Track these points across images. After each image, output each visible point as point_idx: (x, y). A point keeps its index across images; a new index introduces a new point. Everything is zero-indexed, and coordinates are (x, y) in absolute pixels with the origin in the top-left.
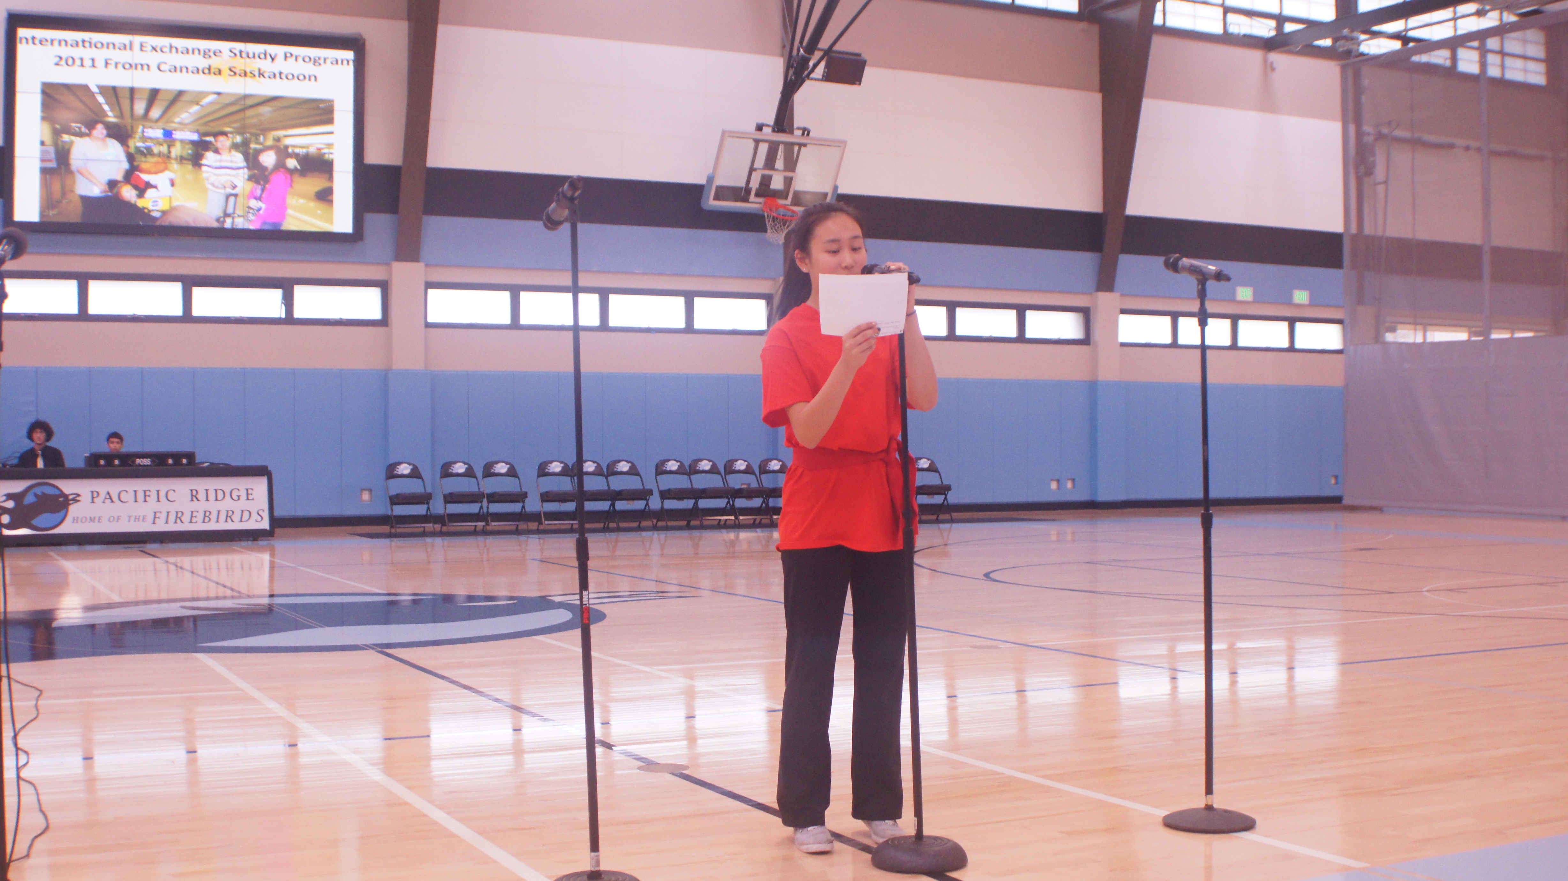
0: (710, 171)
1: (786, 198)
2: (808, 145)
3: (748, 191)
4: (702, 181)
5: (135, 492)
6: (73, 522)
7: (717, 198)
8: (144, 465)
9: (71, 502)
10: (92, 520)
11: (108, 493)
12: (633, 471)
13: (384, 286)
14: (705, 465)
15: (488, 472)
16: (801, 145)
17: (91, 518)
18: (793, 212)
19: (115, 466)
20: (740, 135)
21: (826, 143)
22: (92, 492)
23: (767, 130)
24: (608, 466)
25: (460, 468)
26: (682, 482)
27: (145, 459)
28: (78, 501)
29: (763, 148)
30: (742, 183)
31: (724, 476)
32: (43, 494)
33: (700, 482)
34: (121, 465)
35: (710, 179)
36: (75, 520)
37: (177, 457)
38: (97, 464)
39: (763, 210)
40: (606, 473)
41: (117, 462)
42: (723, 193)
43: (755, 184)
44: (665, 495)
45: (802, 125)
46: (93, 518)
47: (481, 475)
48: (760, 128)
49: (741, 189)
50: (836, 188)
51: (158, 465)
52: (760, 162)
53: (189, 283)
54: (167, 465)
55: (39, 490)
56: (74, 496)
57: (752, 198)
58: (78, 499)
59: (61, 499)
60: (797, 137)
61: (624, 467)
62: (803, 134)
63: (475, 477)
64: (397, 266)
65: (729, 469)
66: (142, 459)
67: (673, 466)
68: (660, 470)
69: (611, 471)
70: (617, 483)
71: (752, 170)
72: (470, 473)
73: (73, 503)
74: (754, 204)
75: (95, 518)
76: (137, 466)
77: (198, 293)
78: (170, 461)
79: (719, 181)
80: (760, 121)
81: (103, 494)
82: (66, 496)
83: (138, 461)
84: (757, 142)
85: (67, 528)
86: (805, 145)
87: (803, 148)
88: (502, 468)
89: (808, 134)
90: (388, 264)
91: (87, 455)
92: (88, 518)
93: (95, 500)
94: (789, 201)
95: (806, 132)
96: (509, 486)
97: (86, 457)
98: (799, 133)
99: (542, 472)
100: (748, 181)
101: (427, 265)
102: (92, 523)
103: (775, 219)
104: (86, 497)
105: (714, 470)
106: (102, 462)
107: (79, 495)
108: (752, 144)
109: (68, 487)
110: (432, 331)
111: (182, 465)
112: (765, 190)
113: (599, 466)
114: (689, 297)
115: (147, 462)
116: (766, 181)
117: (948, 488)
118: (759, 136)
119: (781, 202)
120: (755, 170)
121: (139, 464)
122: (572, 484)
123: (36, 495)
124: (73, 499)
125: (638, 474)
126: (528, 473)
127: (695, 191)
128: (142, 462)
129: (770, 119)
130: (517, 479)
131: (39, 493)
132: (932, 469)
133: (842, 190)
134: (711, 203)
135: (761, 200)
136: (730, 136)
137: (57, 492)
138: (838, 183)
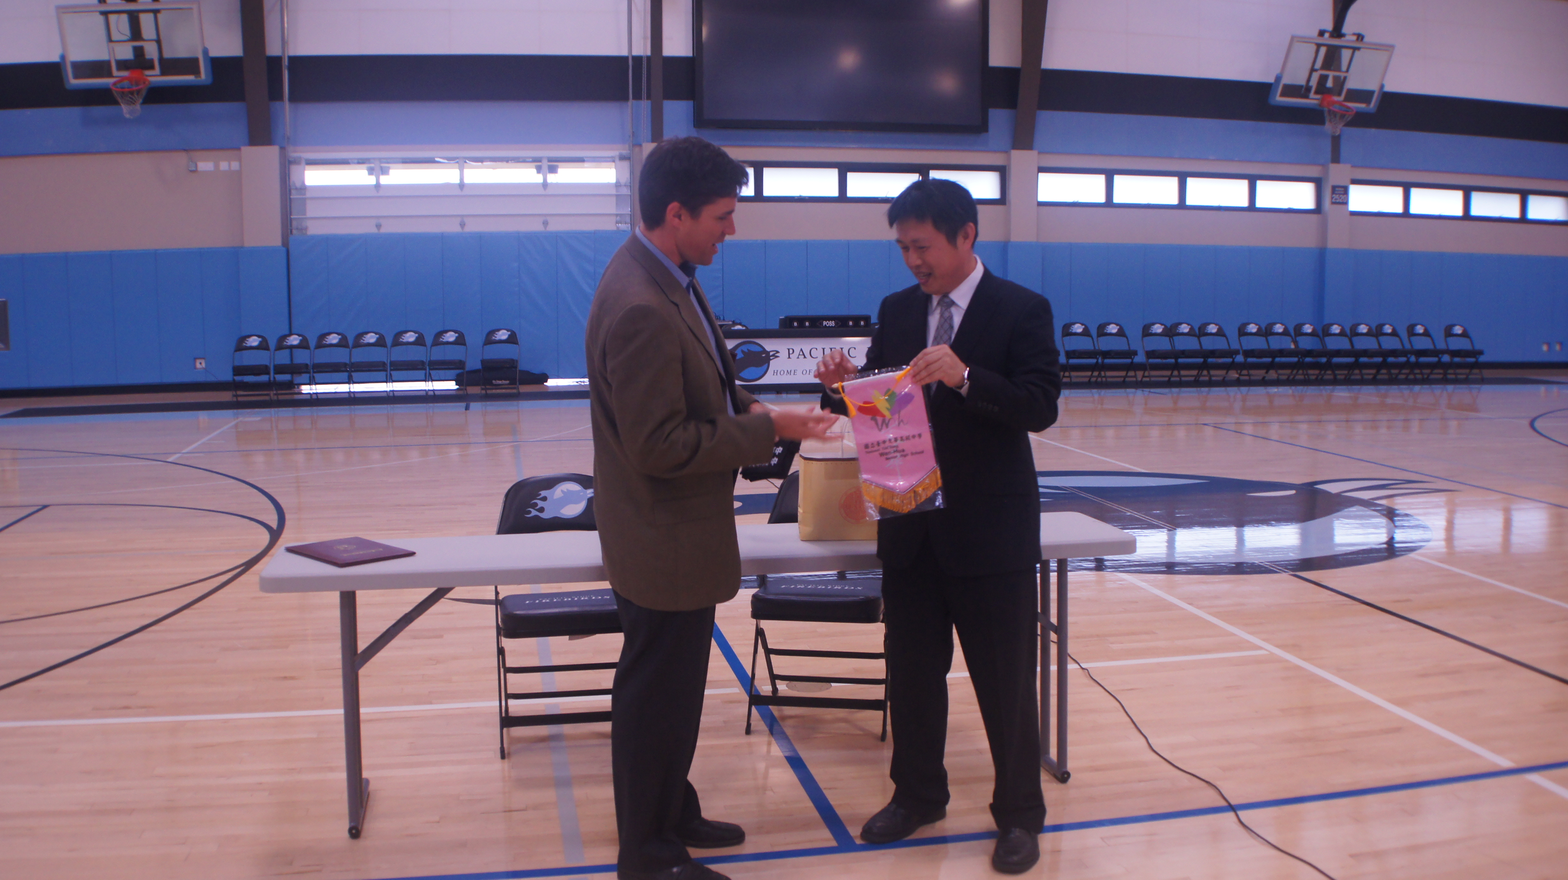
0: (1278, 71)
1: (1339, 94)
2: (1362, 49)
3: (1308, 89)
4: (1271, 79)
5: (824, 349)
6: (774, 374)
7: (1283, 94)
8: (829, 326)
9: (771, 358)
10: (789, 373)
11: (801, 350)
12: (1220, 333)
13: (1003, 171)
14: (1279, 328)
15: (1102, 331)
16: (1355, 49)
17: (788, 371)
18: (1348, 107)
19: (805, 327)
20: (1304, 40)
21: (1378, 47)
22: (789, 350)
23: (1327, 35)
24: (1200, 328)
25: (1078, 328)
26: (1259, 343)
27: (830, 322)
28: (778, 357)
29: (1323, 50)
30: (1303, 82)
31: (1294, 337)
32: (748, 350)
33: (1275, 344)
34: (811, 326)
35: (1278, 78)
36: (775, 373)
37: (856, 319)
38: (791, 326)
39: (1320, 105)
40: (1198, 333)
41: (807, 324)
42: (1291, 90)
43: (1314, 83)
44: (1248, 353)
45: (1357, 32)
46: (789, 371)
47: (1096, 335)
48: (1321, 33)
49: (1301, 86)
50: (1382, 86)
51: (840, 327)
52: (1318, 65)
53: (844, 169)
54: (848, 326)
55: (745, 348)
56: (775, 352)
57: (1312, 95)
58: (777, 355)
59: (764, 355)
60: (1352, 41)
61: (1213, 329)
62: (1358, 39)
63: (1092, 337)
64: (1016, 154)
65: (1298, 331)
66: (828, 322)
67: (1253, 328)
68: (1242, 332)
69: (1200, 332)
70: (1208, 344)
71: (1313, 70)
72: (1086, 333)
73: (772, 359)
74: (1313, 100)
75: (791, 371)
76: (824, 327)
77: (851, 177)
78: (851, 323)
79: (1286, 80)
80: (1323, 28)
81: (797, 351)
82: (768, 353)
83: (825, 323)
84: (1319, 46)
85: (768, 380)
86: (1358, 49)
87: (1357, 53)
88: (1113, 329)
89: (1362, 39)
90: (1006, 152)
91: (780, 317)
92: (786, 372)
93: (791, 355)
94: (1341, 98)
95: (1360, 37)
96: (1119, 345)
97: (781, 319)
98: (1355, 38)
99: (1146, 332)
100: (1309, 80)
101: (1039, 153)
102: (789, 375)
103: (1333, 114)
104: (783, 354)
105: (1285, 333)
106: (795, 324)
107: (778, 352)
108: (1314, 47)
109: (769, 345)
110: (1041, 208)
111: (860, 326)
112: (1322, 88)
113: (1192, 329)
114: (1252, 181)
115: (832, 323)
116: (1323, 79)
117: (1481, 353)
118: (1320, 41)
119: (1336, 98)
120: (1316, 70)
121: (825, 325)
122: (1171, 344)
123: (743, 352)
124: (773, 355)
125: (1224, 335)
126: (1133, 333)
127: (1263, 89)
128: (828, 324)
129: (1329, 26)
130: (1125, 339)
131: (746, 350)
132: (1465, 335)
133: (1388, 88)
134: (1279, 99)
135: (1318, 97)
136: (1298, 41)
137: (760, 349)
138: (1385, 83)
